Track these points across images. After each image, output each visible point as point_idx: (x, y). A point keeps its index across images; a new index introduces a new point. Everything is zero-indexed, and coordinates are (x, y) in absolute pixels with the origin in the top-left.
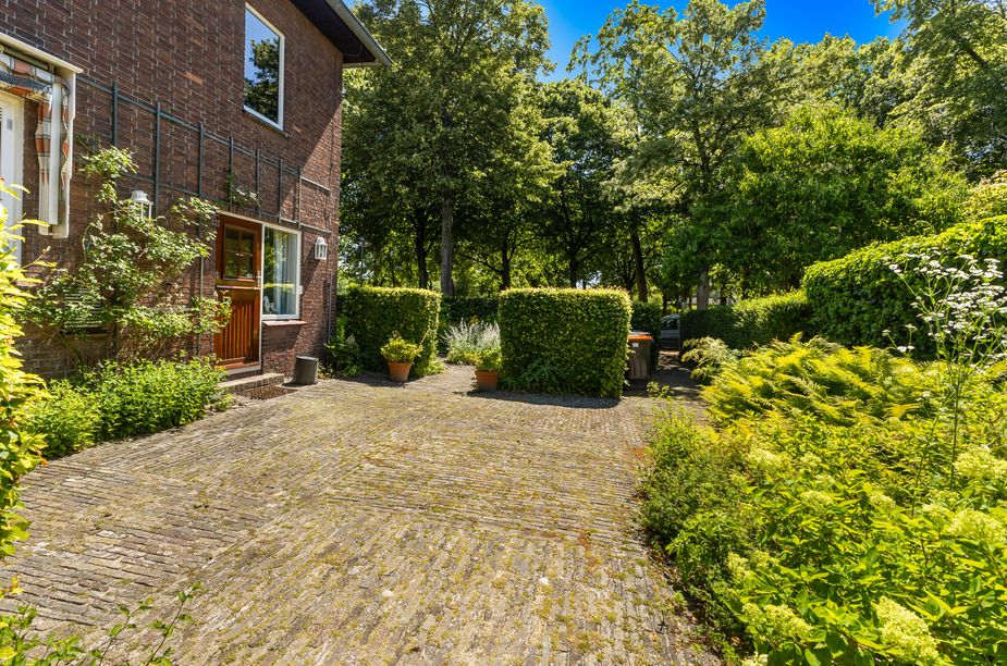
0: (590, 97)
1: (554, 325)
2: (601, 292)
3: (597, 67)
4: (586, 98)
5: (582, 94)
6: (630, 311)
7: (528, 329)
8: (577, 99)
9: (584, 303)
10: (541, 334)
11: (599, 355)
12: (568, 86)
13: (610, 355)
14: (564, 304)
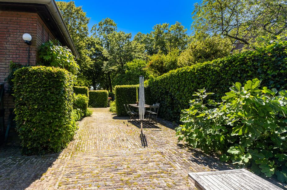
0: (97, 42)
1: (97, 96)
2: (104, 91)
3: (98, 32)
4: (97, 43)
5: (95, 41)
6: (108, 94)
7: (92, 97)
8: (94, 43)
9: (101, 93)
10: (94, 98)
11: (104, 101)
12: (92, 39)
13: (105, 101)
14: (98, 93)
